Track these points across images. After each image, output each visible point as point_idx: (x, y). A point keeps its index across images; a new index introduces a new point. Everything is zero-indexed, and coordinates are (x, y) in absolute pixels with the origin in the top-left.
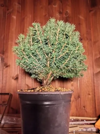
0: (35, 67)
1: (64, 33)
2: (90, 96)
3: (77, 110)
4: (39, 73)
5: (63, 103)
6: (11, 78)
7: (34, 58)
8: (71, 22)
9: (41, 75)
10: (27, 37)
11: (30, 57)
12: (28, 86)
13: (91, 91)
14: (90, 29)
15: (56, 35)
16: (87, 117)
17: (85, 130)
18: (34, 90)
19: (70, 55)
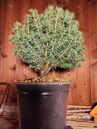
0: (33, 57)
2: (86, 86)
3: (73, 99)
4: (37, 63)
5: (61, 93)
7: (31, 47)
9: (38, 65)
11: (27, 46)
12: (25, 76)
13: (87, 81)
14: (88, 20)
15: (54, 24)
16: (82, 106)
17: (80, 118)
18: (31, 80)
19: (68, 44)
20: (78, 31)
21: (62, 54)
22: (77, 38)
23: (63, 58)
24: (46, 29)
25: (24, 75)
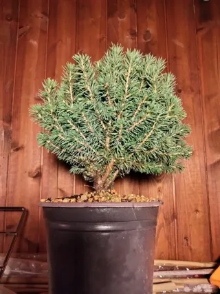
0: (79, 150)
1: (142, 77)
2: (199, 215)
3: (171, 246)
4: (88, 162)
5: (140, 227)
6: (27, 174)
7: (77, 130)
8: (156, 54)
9: (91, 167)
10: (63, 85)
11: (68, 128)
13: (200, 203)
14: (198, 69)
15: (124, 82)
16: (192, 261)
17: (187, 290)
18: (77, 199)
19: (153, 123)
20: (171, 95)
21: (140, 142)
22: (170, 110)
23: (142, 152)
24: (107, 93)
25: (61, 190)
